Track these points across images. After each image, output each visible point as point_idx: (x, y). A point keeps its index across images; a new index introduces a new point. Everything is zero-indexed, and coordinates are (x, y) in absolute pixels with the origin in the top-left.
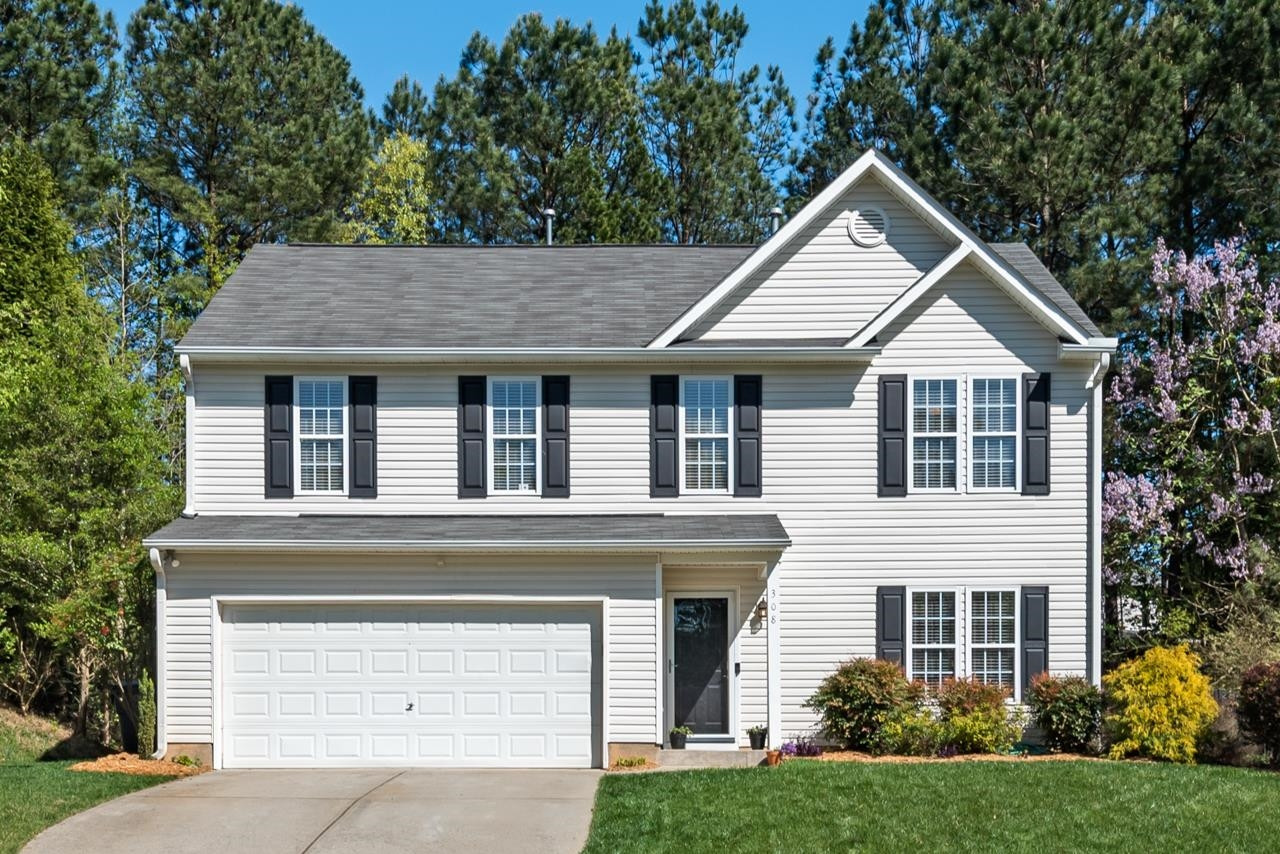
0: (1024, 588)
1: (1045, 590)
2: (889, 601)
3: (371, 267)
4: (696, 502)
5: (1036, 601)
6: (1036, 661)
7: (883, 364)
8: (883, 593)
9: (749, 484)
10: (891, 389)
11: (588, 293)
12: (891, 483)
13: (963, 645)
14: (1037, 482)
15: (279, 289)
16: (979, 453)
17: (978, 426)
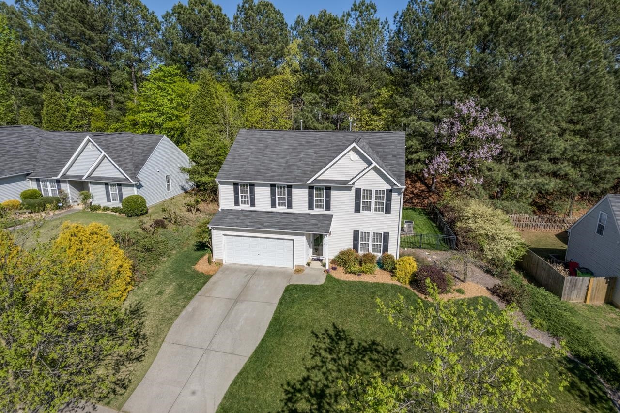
0: (384, 233)
1: (388, 233)
2: (356, 234)
3: (261, 141)
4: (317, 211)
5: (386, 236)
6: (385, 249)
7: (357, 185)
8: (354, 231)
9: (328, 208)
10: (358, 191)
11: (302, 155)
12: (357, 209)
13: (371, 243)
14: (388, 211)
15: (241, 151)
16: (376, 205)
17: (376, 199)
